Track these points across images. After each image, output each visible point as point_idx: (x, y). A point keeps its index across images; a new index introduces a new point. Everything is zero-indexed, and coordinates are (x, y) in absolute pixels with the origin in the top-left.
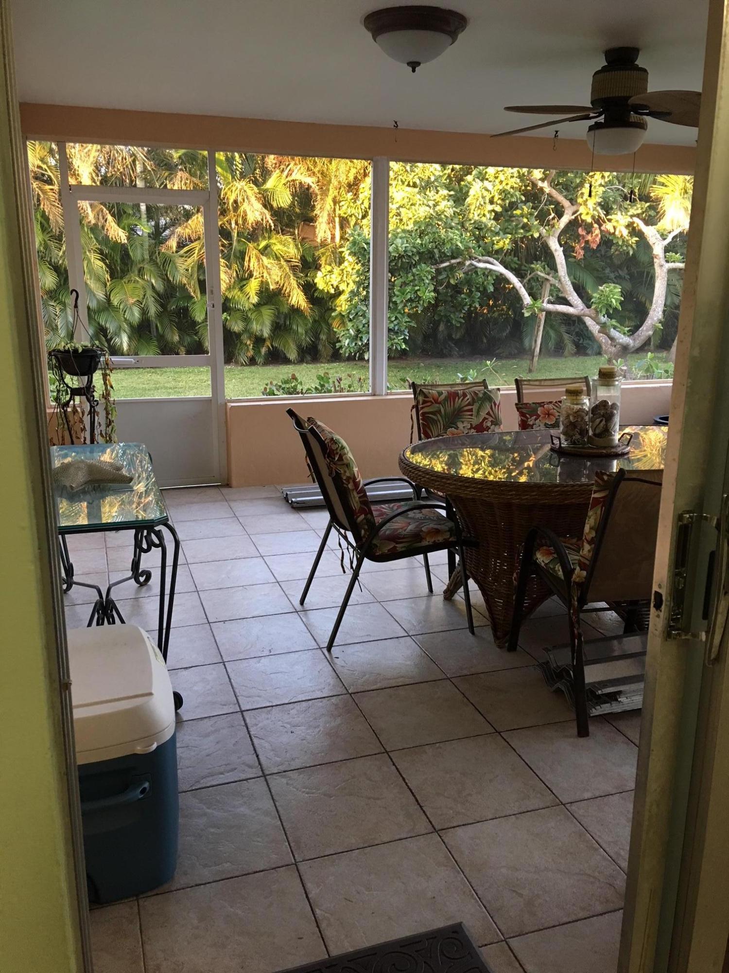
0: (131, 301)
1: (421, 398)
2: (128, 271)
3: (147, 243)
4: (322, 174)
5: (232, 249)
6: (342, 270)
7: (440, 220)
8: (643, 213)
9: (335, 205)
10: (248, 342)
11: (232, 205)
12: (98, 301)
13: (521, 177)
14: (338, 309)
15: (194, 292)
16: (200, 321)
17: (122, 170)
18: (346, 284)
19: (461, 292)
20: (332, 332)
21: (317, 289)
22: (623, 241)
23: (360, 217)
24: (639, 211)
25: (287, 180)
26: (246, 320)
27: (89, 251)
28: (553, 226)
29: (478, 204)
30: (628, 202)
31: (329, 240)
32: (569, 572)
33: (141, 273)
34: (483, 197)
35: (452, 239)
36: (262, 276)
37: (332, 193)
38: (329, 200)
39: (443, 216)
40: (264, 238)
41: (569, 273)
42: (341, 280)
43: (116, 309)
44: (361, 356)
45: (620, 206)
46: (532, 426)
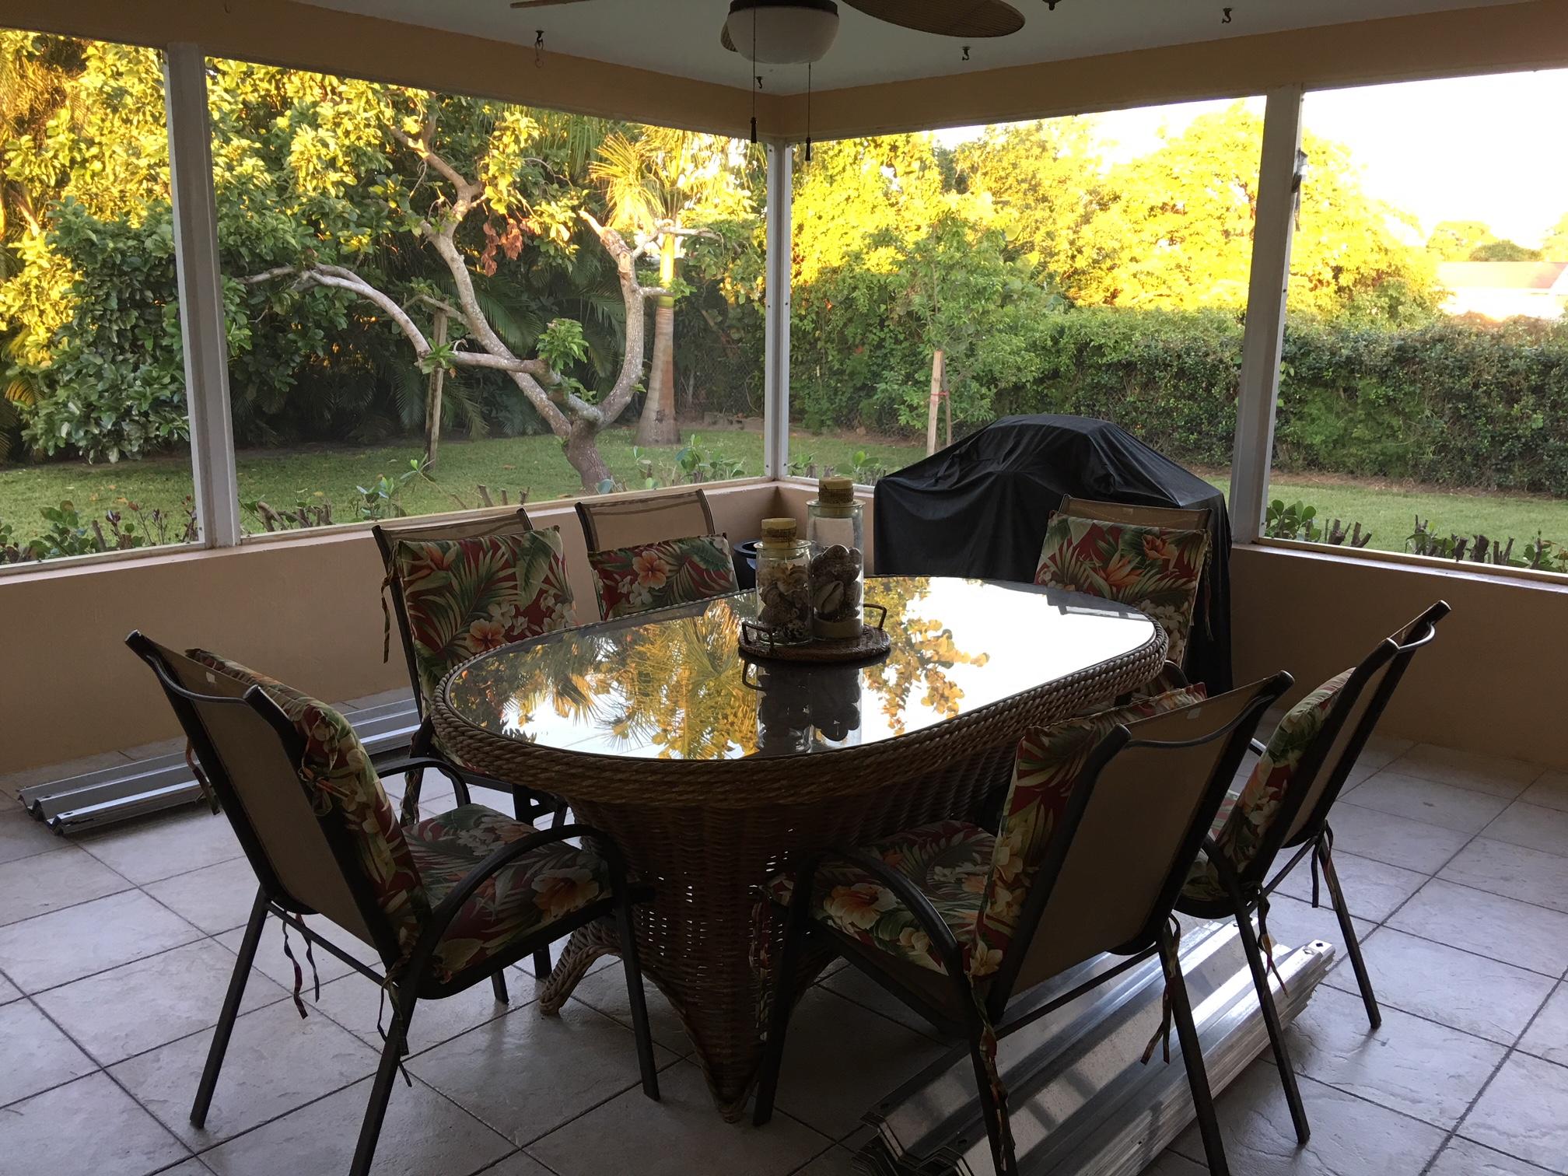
1: (404, 563)
8: (585, 203)
13: (383, 127)
14: (19, 362)
18: (37, 312)
19: (288, 330)
20: (6, 407)
22: (556, 249)
24: (578, 201)
28: (443, 217)
29: (311, 170)
30: (555, 186)
34: (319, 157)
35: (275, 230)
42: (25, 305)
44: (102, 458)
45: (545, 192)
46: (627, 596)
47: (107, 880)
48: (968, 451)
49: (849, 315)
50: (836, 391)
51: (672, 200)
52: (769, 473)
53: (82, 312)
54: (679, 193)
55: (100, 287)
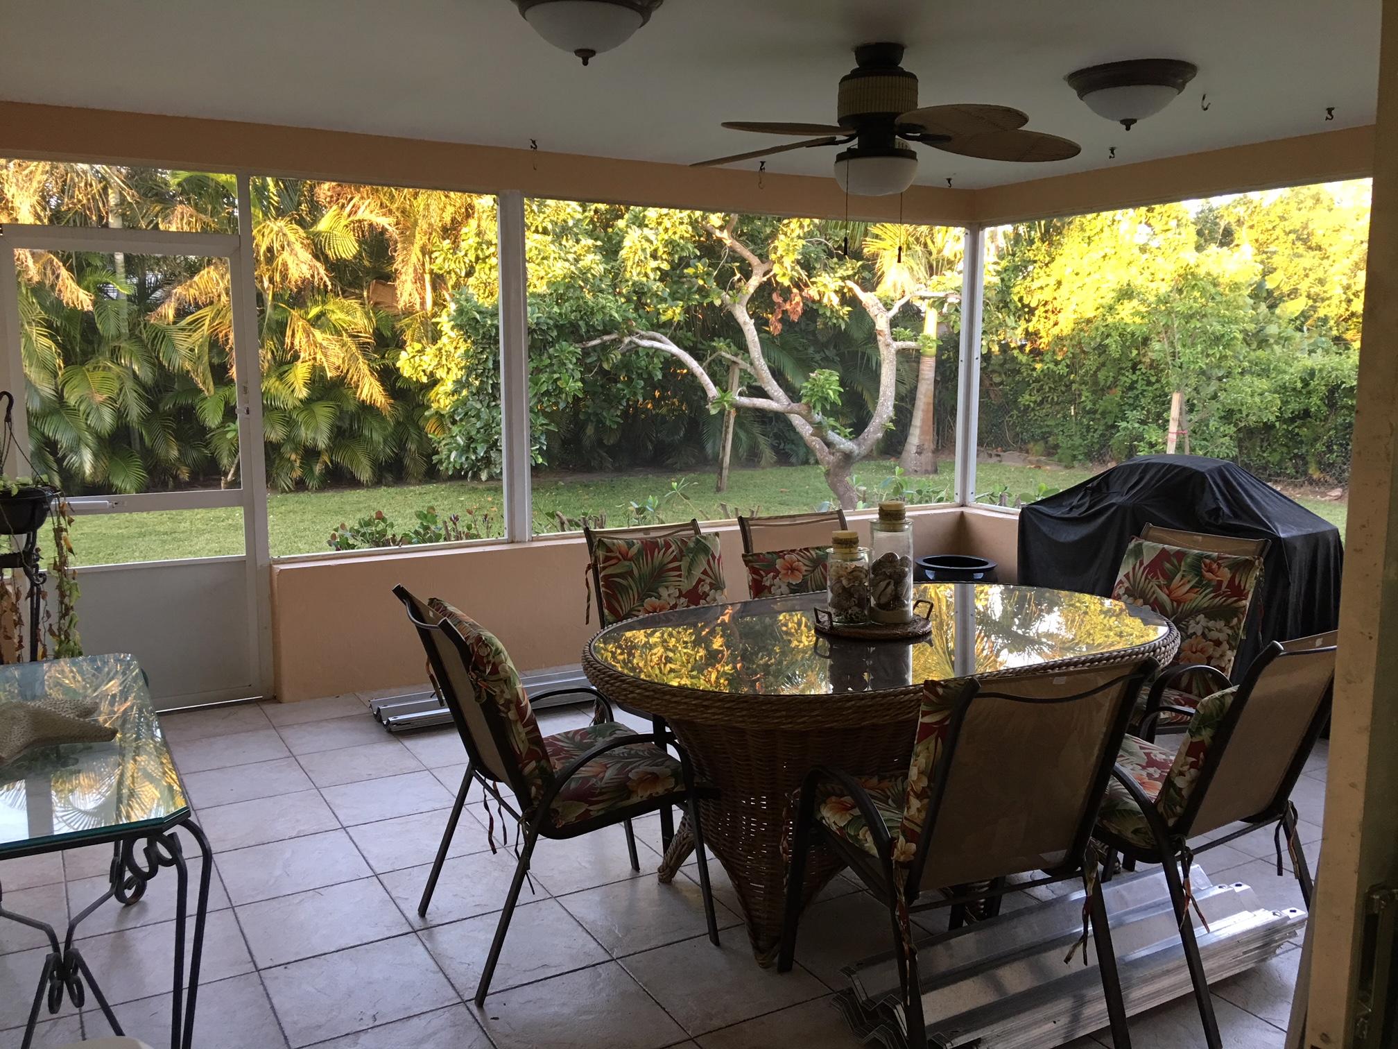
0: (99, 398)
1: (601, 554)
2: (93, 352)
3: (125, 309)
4: (402, 212)
5: (264, 318)
6: (440, 349)
7: (586, 281)
8: (855, 274)
9: (424, 255)
10: (293, 457)
11: (265, 254)
12: (42, 399)
13: (693, 223)
14: (435, 406)
15: (204, 383)
16: (213, 426)
17: (85, 201)
18: (446, 369)
19: (616, 381)
20: (424, 438)
21: (400, 376)
22: (832, 312)
23: (463, 274)
24: (850, 272)
25: (350, 219)
26: (289, 422)
27: (29, 323)
28: (739, 290)
29: (636, 260)
30: (835, 260)
31: (418, 307)
32: (886, 846)
33: (115, 354)
34: (644, 250)
35: (604, 307)
36: (315, 359)
37: (419, 240)
38: (416, 249)
39: (589, 275)
40: (316, 303)
41: (765, 354)
42: (439, 364)
43: (73, 411)
44: (476, 476)
45: (825, 265)
46: (769, 588)
47: (412, 764)
48: (1099, 484)
49: (1101, 360)
50: (1088, 428)
51: (937, 266)
52: (958, 500)
53: (469, 370)
54: (943, 260)
55: (482, 353)
